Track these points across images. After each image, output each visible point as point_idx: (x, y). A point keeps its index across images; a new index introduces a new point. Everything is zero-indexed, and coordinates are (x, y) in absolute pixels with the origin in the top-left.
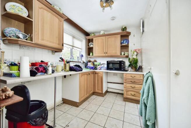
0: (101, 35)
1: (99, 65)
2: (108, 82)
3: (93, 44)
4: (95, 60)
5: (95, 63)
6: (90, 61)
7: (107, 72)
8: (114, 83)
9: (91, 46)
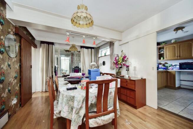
0: (172, 43)
1: (170, 66)
2: (181, 80)
3: (163, 51)
4: (165, 63)
5: (166, 65)
6: (161, 64)
7: (180, 71)
8: (188, 81)
9: (162, 52)
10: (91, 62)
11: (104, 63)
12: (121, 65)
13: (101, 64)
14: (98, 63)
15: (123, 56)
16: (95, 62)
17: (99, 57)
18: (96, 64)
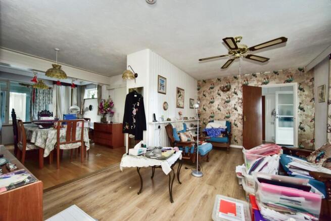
10: (72, 105)
11: (91, 108)
12: (106, 111)
13: (87, 108)
14: (84, 107)
15: (110, 101)
16: (77, 105)
17: (84, 100)
18: (79, 108)
